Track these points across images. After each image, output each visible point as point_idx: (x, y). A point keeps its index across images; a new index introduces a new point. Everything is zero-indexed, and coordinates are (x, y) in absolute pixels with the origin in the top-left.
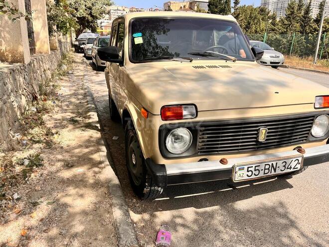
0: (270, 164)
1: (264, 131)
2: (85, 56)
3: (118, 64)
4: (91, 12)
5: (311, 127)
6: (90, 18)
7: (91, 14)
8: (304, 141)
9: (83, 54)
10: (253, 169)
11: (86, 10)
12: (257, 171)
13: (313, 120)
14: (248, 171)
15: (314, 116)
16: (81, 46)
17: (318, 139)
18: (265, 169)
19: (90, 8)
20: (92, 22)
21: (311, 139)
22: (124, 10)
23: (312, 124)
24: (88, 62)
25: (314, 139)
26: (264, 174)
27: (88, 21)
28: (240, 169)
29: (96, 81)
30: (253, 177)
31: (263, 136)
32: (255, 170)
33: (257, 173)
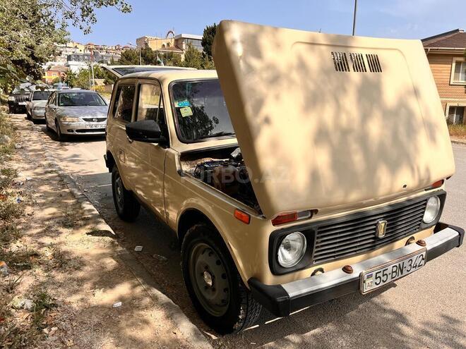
0: (397, 264)
1: (383, 225)
2: (29, 118)
3: (156, 144)
4: (33, 53)
5: (423, 213)
6: (31, 62)
7: (32, 56)
8: (417, 230)
9: (25, 115)
10: (380, 275)
11: (25, 50)
12: (385, 276)
13: (425, 204)
14: (376, 278)
15: (426, 200)
16: (20, 104)
17: (429, 225)
18: (393, 272)
19: (32, 47)
20: (34, 67)
21: (423, 226)
22: (76, 47)
23: (424, 208)
24: (39, 127)
25: (426, 226)
26: (392, 278)
27: (28, 66)
28: (368, 277)
29: (65, 157)
30: (382, 284)
31: (382, 230)
32: (383, 275)
33: (384, 278)
